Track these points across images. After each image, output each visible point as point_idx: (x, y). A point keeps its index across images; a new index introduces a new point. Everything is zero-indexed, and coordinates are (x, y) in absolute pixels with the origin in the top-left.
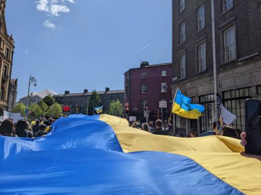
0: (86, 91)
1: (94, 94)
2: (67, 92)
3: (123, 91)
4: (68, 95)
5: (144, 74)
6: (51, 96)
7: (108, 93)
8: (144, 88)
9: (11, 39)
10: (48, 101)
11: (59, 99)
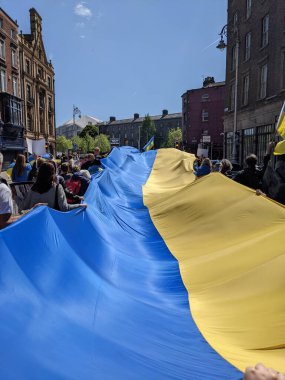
0: (136, 116)
1: (147, 120)
2: (112, 119)
3: (181, 115)
4: (113, 123)
5: (205, 97)
6: (94, 124)
7: (167, 117)
8: (205, 115)
9: (51, 65)
10: (90, 131)
11: (103, 129)
